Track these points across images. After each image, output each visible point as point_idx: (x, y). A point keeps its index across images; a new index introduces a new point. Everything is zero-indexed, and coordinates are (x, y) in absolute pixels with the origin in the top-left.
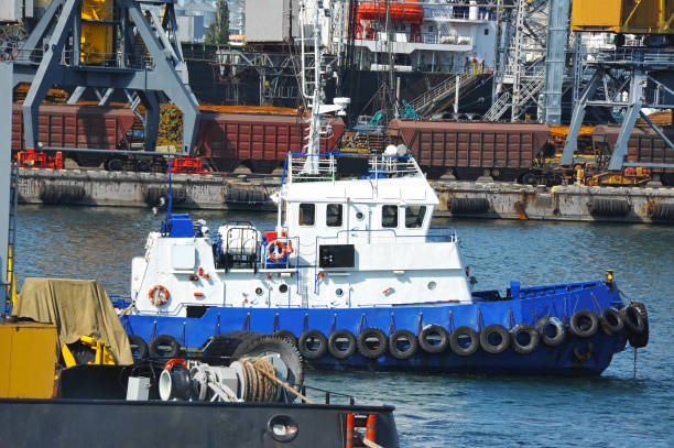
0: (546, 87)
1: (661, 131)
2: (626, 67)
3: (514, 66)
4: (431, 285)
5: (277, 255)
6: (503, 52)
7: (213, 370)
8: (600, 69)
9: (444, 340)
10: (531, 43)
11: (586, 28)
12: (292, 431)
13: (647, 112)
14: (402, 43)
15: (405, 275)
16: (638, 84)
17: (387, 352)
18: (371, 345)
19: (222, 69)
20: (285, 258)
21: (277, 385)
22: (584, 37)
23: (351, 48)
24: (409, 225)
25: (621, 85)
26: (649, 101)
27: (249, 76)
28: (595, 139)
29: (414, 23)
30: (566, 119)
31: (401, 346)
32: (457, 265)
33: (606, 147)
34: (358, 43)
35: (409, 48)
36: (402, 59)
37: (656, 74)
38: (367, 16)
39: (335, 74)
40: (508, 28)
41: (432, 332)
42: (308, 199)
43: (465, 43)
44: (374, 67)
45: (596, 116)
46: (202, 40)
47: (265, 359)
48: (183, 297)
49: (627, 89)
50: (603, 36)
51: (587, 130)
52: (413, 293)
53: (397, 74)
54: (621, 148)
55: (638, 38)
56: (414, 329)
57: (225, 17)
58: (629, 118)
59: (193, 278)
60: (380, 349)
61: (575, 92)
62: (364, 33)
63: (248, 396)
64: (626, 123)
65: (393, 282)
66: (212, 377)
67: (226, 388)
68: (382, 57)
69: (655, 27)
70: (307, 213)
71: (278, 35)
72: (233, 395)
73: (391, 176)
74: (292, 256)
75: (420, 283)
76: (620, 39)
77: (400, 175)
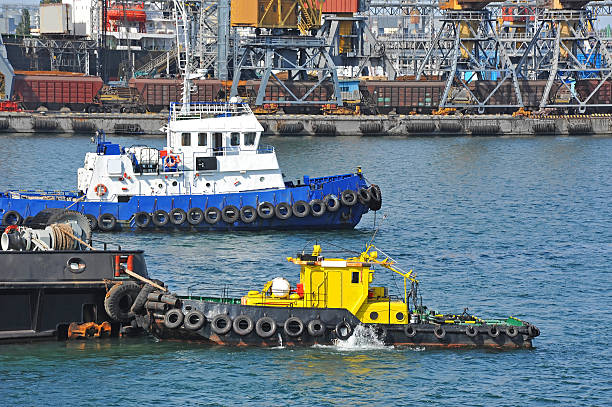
0: (218, 58)
1: (283, 83)
2: (262, 47)
3: (200, 47)
4: (262, 179)
5: (171, 164)
6: (193, 39)
7: (34, 231)
8: (248, 48)
9: (272, 211)
10: (208, 34)
11: (239, 25)
12: (82, 267)
13: (275, 72)
14: (135, 34)
15: (247, 174)
16: (270, 56)
17: (239, 219)
18: (230, 215)
19: (27, 49)
20: (176, 166)
21: (74, 240)
22: (238, 29)
23: (104, 36)
24: (246, 144)
25: (260, 57)
26: (275, 66)
27: (44, 53)
28: (247, 88)
29: (141, 22)
30: (230, 77)
31: (248, 215)
32: (277, 167)
33: (254, 92)
34: (108, 33)
35: (139, 37)
36: (134, 42)
37: (279, 51)
38: (112, 18)
39: (96, 52)
40: (195, 24)
41: (264, 206)
42: (186, 130)
43: (171, 33)
44: (119, 48)
45: (248, 74)
46: (14, 32)
47: (67, 224)
48: (115, 190)
49: (263, 59)
50: (248, 29)
51: (243, 83)
52: (251, 184)
53: (132, 51)
54: (261, 93)
55: (268, 30)
56: (254, 205)
57: (27, 19)
58: (265, 76)
59: (121, 179)
60: (235, 217)
61: (235, 61)
62: (112, 28)
63: (57, 247)
64: (263, 79)
65: (240, 178)
66: (34, 236)
67: (43, 243)
68: (123, 42)
69: (277, 24)
70: (186, 139)
71: (60, 29)
72: (48, 246)
73: (234, 115)
74: (179, 165)
75: (255, 178)
76: (258, 31)
77: (239, 115)
